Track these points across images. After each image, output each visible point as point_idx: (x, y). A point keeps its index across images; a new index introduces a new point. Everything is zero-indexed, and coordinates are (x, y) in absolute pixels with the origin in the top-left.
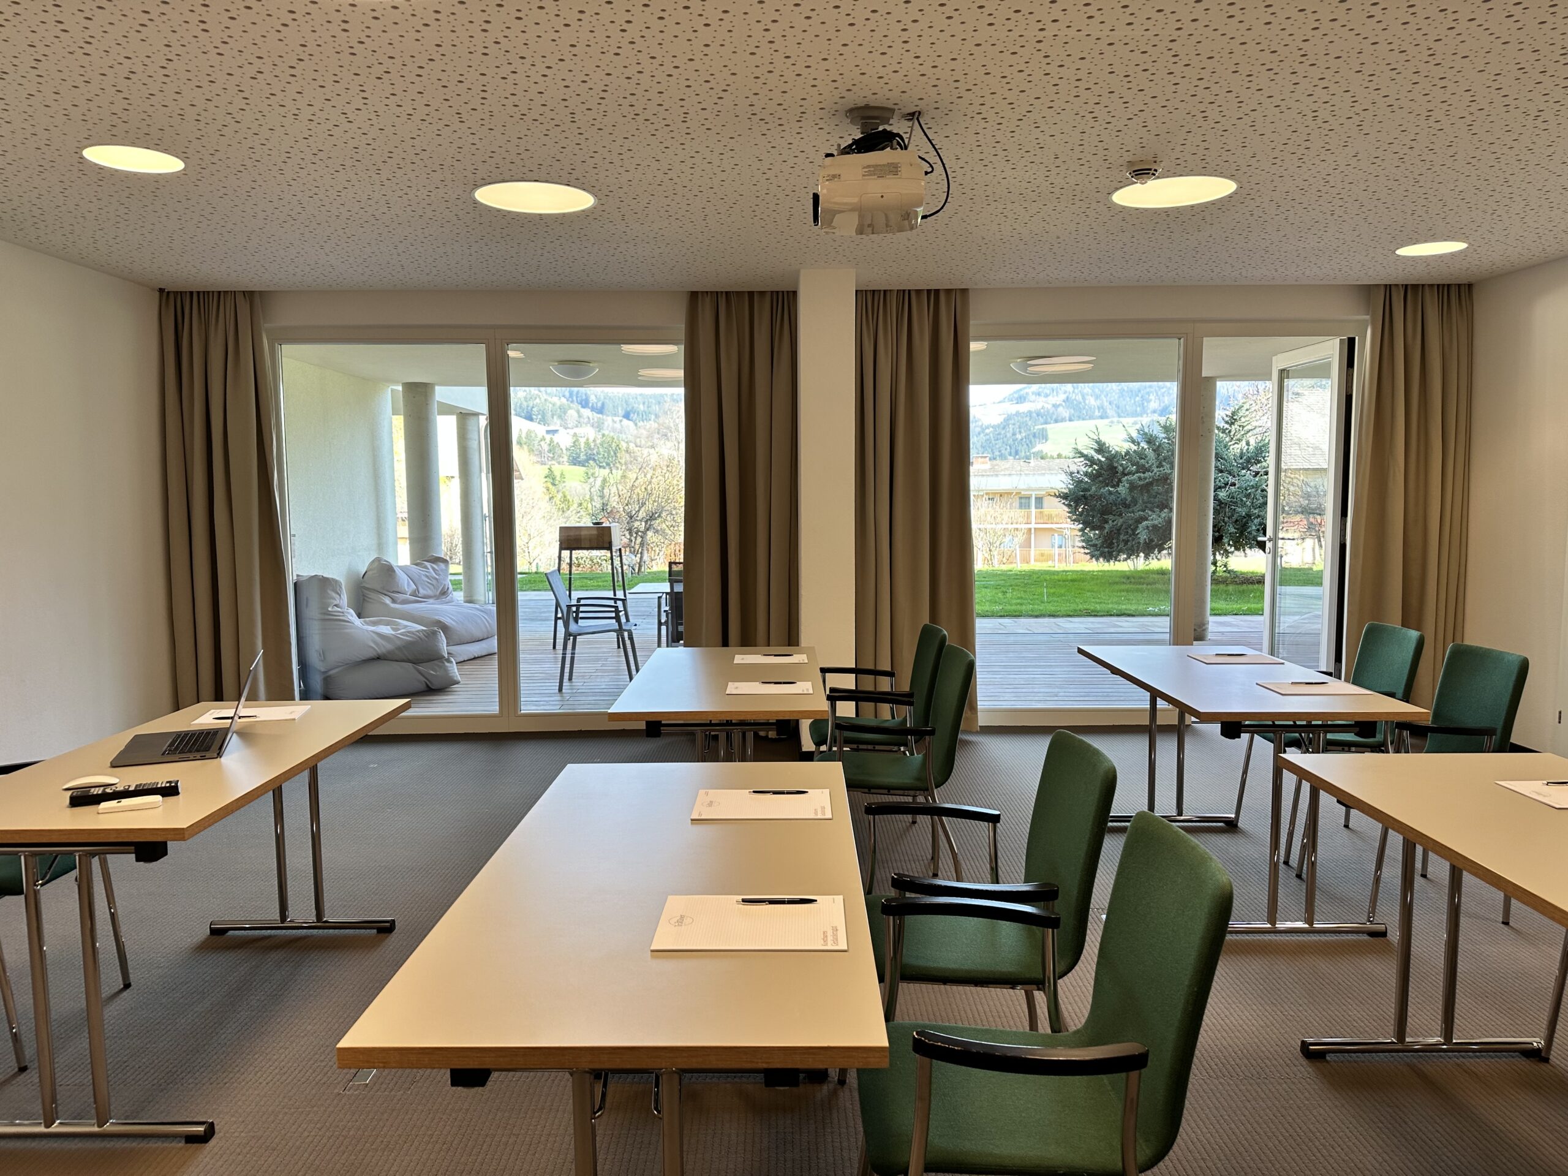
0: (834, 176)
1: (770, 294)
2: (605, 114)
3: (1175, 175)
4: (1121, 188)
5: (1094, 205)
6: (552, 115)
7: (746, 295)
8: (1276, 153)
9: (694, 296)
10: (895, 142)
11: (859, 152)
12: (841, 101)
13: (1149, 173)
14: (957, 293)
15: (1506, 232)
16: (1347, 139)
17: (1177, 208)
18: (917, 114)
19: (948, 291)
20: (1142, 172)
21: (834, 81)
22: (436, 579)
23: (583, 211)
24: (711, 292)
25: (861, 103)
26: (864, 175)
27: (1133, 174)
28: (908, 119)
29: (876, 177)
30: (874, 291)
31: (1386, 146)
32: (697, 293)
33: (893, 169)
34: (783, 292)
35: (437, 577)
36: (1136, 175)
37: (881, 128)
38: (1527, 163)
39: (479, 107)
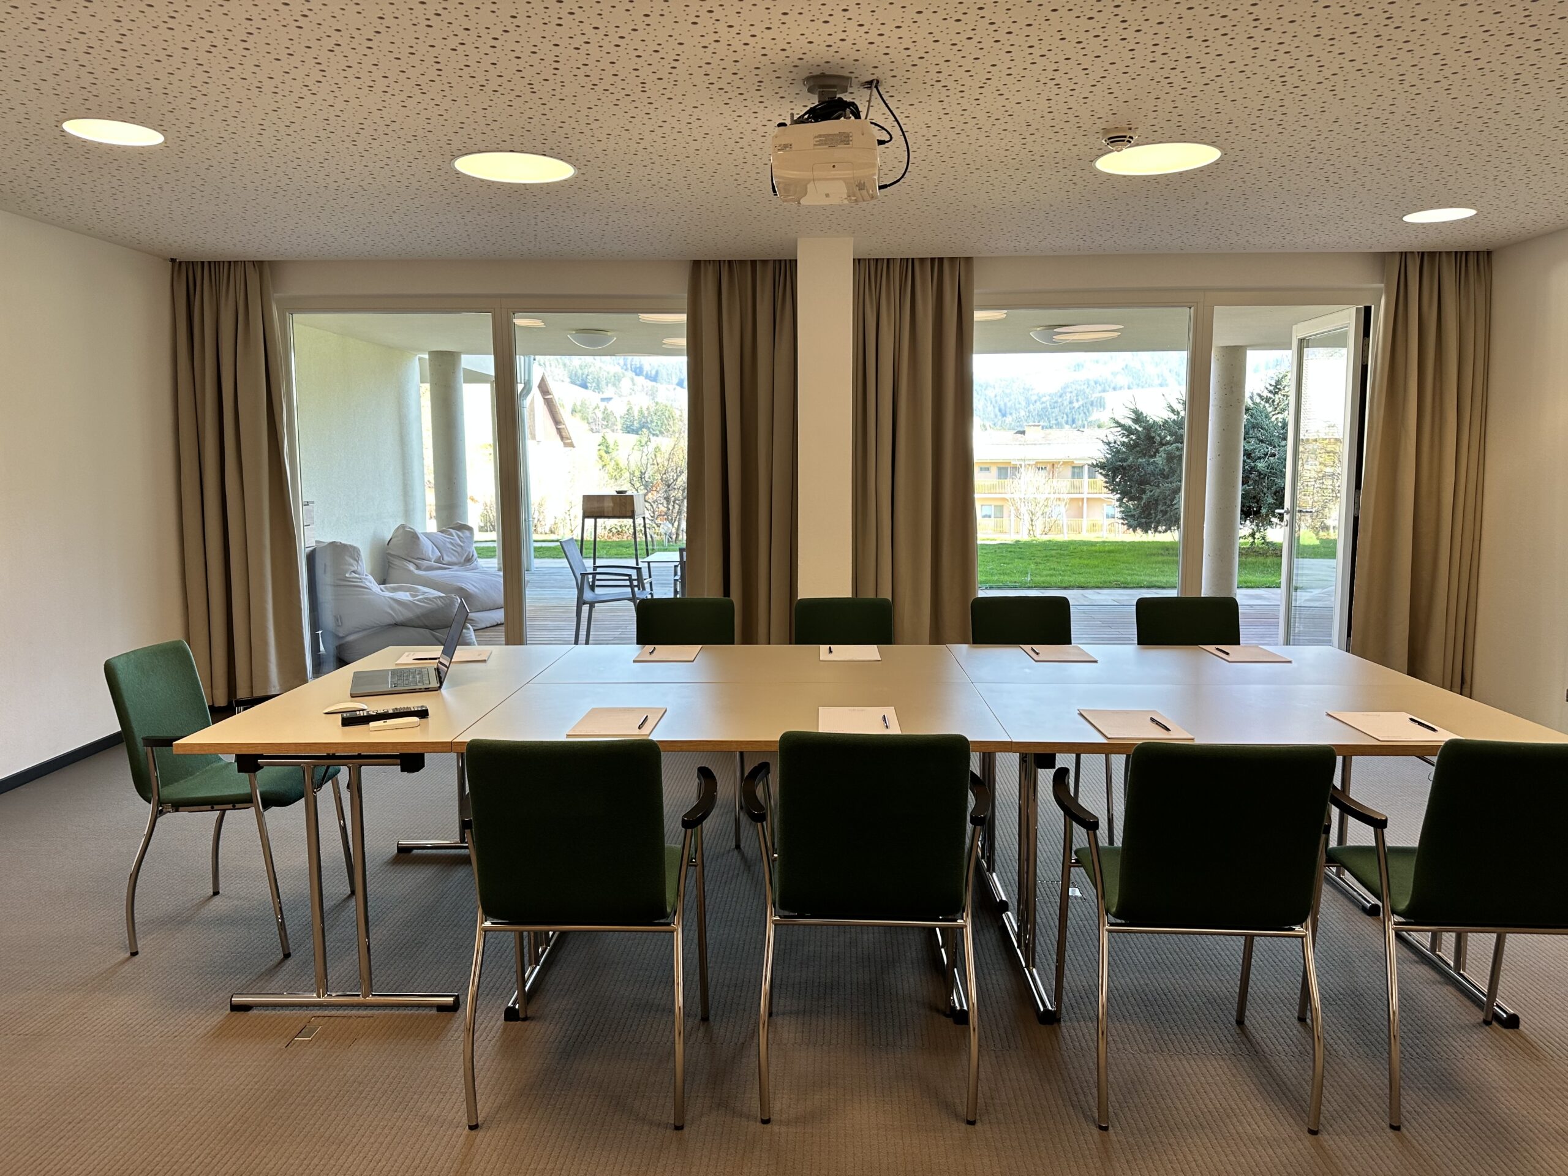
0: (785, 146)
1: (772, 262)
2: (562, 84)
3: (1154, 142)
4: (1103, 155)
5: (1079, 173)
6: (510, 86)
7: (749, 263)
8: (1253, 119)
9: (697, 264)
10: (848, 110)
11: (816, 121)
12: (795, 70)
13: (1124, 141)
14: (962, 263)
15: (1513, 198)
16: (1323, 105)
17: (1166, 175)
18: (875, 82)
19: (952, 260)
20: (1118, 139)
21: (784, 50)
22: (461, 546)
23: (565, 180)
24: (713, 261)
25: (817, 72)
26: (815, 145)
27: (1108, 142)
28: (867, 88)
29: (827, 146)
30: (877, 260)
31: (1366, 112)
32: (699, 261)
33: (845, 139)
34: (786, 260)
35: (462, 544)
36: (1111, 142)
37: (838, 96)
38: (1517, 128)
39: (437, 79)
